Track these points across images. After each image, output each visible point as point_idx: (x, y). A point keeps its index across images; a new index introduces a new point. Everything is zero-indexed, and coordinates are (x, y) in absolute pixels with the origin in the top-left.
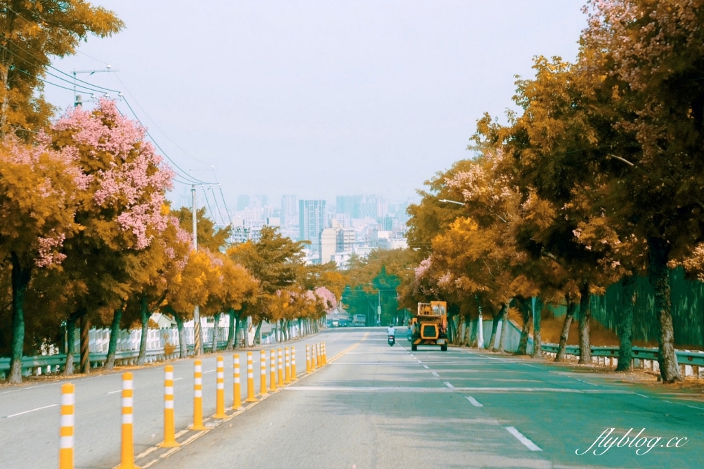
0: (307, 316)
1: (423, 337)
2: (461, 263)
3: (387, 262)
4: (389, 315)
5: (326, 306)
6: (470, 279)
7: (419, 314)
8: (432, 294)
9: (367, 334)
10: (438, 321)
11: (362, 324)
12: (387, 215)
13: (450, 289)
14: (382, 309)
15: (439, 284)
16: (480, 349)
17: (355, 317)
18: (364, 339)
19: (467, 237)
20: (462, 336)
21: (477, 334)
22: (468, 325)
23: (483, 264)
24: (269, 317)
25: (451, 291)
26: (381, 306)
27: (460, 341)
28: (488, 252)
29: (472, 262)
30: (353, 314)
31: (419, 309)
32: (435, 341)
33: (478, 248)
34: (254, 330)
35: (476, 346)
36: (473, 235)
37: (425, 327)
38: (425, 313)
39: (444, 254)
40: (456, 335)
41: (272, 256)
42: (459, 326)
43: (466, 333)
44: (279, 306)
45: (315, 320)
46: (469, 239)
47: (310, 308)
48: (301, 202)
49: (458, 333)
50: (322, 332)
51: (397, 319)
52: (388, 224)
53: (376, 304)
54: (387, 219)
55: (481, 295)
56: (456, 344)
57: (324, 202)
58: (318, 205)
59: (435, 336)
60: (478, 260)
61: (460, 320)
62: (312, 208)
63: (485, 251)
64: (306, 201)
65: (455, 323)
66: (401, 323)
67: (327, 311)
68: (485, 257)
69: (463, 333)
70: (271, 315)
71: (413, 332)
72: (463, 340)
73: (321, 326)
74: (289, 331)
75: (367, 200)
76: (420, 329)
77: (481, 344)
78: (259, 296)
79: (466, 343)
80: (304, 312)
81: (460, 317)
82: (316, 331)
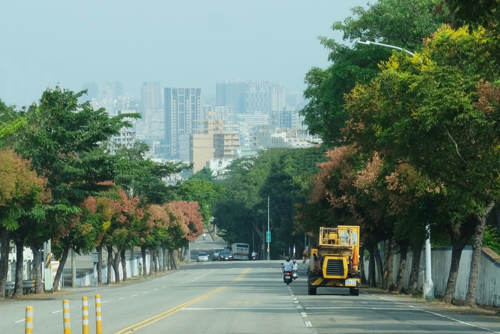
0: (154, 245)
1: (325, 276)
2: (402, 136)
3: (279, 166)
4: (283, 244)
5: (186, 229)
6: (417, 169)
7: (321, 243)
8: (345, 205)
9: (247, 270)
10: (347, 254)
11: (244, 258)
12: (285, 108)
13: (376, 194)
14: (273, 236)
15: (357, 184)
16: (427, 298)
17: (234, 246)
18: (239, 279)
19: (415, 84)
20: (394, 275)
21: (421, 273)
22: (404, 257)
23: (444, 139)
24: (80, 245)
25: (377, 196)
26: (272, 231)
27: (390, 283)
28: (455, 113)
29: (424, 131)
30: (231, 242)
31: (321, 236)
32: (343, 281)
33: (436, 105)
34: (55, 264)
35: (419, 293)
36: (426, 80)
37: (329, 261)
38: (330, 242)
39: (368, 120)
40: (383, 273)
41: (72, 139)
42: (388, 259)
43: (400, 271)
44: (95, 227)
45: (171, 251)
46: (417, 88)
47: (160, 233)
48: (167, 90)
49: (387, 269)
50: (182, 268)
51: (294, 249)
52: (286, 121)
53: (263, 227)
54: (285, 113)
55: (431, 201)
56: (382, 288)
57: (198, 91)
58: (190, 95)
59: (342, 274)
60: (434, 128)
61: (390, 249)
62: (182, 99)
63: (449, 110)
64: (174, 90)
65: (382, 254)
66: (300, 256)
67: (189, 238)
68: (449, 123)
69: (395, 270)
70: (82, 241)
71: (312, 268)
72: (394, 282)
73: (182, 259)
74: (124, 266)
75: (257, 89)
76: (322, 264)
77: (428, 290)
78: (50, 207)
79: (400, 287)
80: (151, 238)
81: (390, 244)
82: (174, 266)
